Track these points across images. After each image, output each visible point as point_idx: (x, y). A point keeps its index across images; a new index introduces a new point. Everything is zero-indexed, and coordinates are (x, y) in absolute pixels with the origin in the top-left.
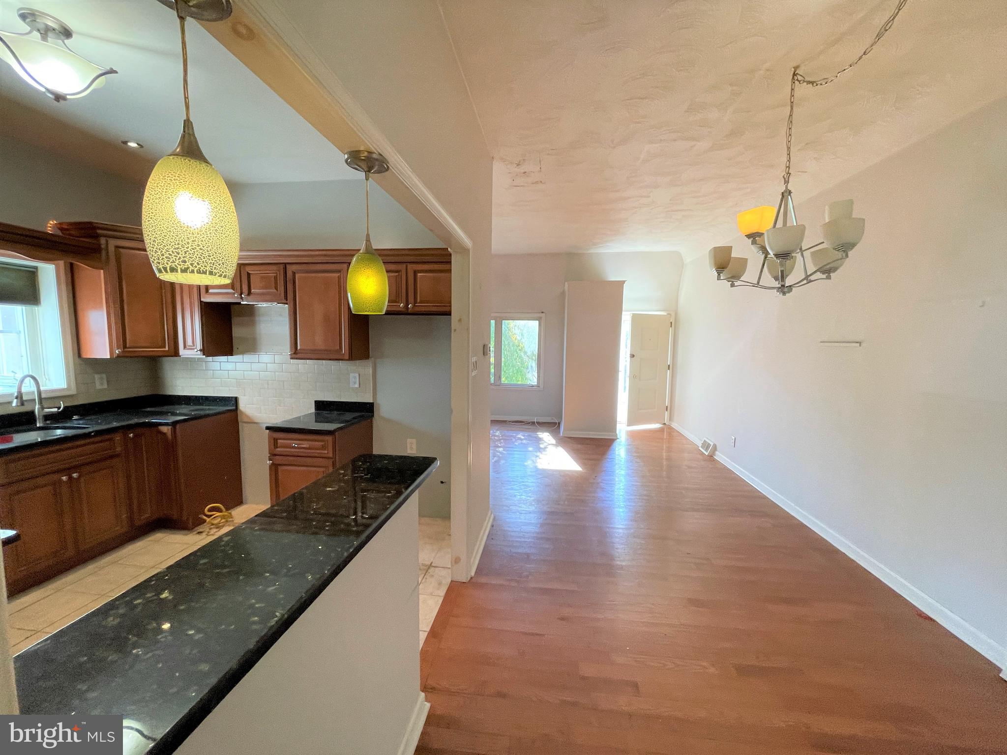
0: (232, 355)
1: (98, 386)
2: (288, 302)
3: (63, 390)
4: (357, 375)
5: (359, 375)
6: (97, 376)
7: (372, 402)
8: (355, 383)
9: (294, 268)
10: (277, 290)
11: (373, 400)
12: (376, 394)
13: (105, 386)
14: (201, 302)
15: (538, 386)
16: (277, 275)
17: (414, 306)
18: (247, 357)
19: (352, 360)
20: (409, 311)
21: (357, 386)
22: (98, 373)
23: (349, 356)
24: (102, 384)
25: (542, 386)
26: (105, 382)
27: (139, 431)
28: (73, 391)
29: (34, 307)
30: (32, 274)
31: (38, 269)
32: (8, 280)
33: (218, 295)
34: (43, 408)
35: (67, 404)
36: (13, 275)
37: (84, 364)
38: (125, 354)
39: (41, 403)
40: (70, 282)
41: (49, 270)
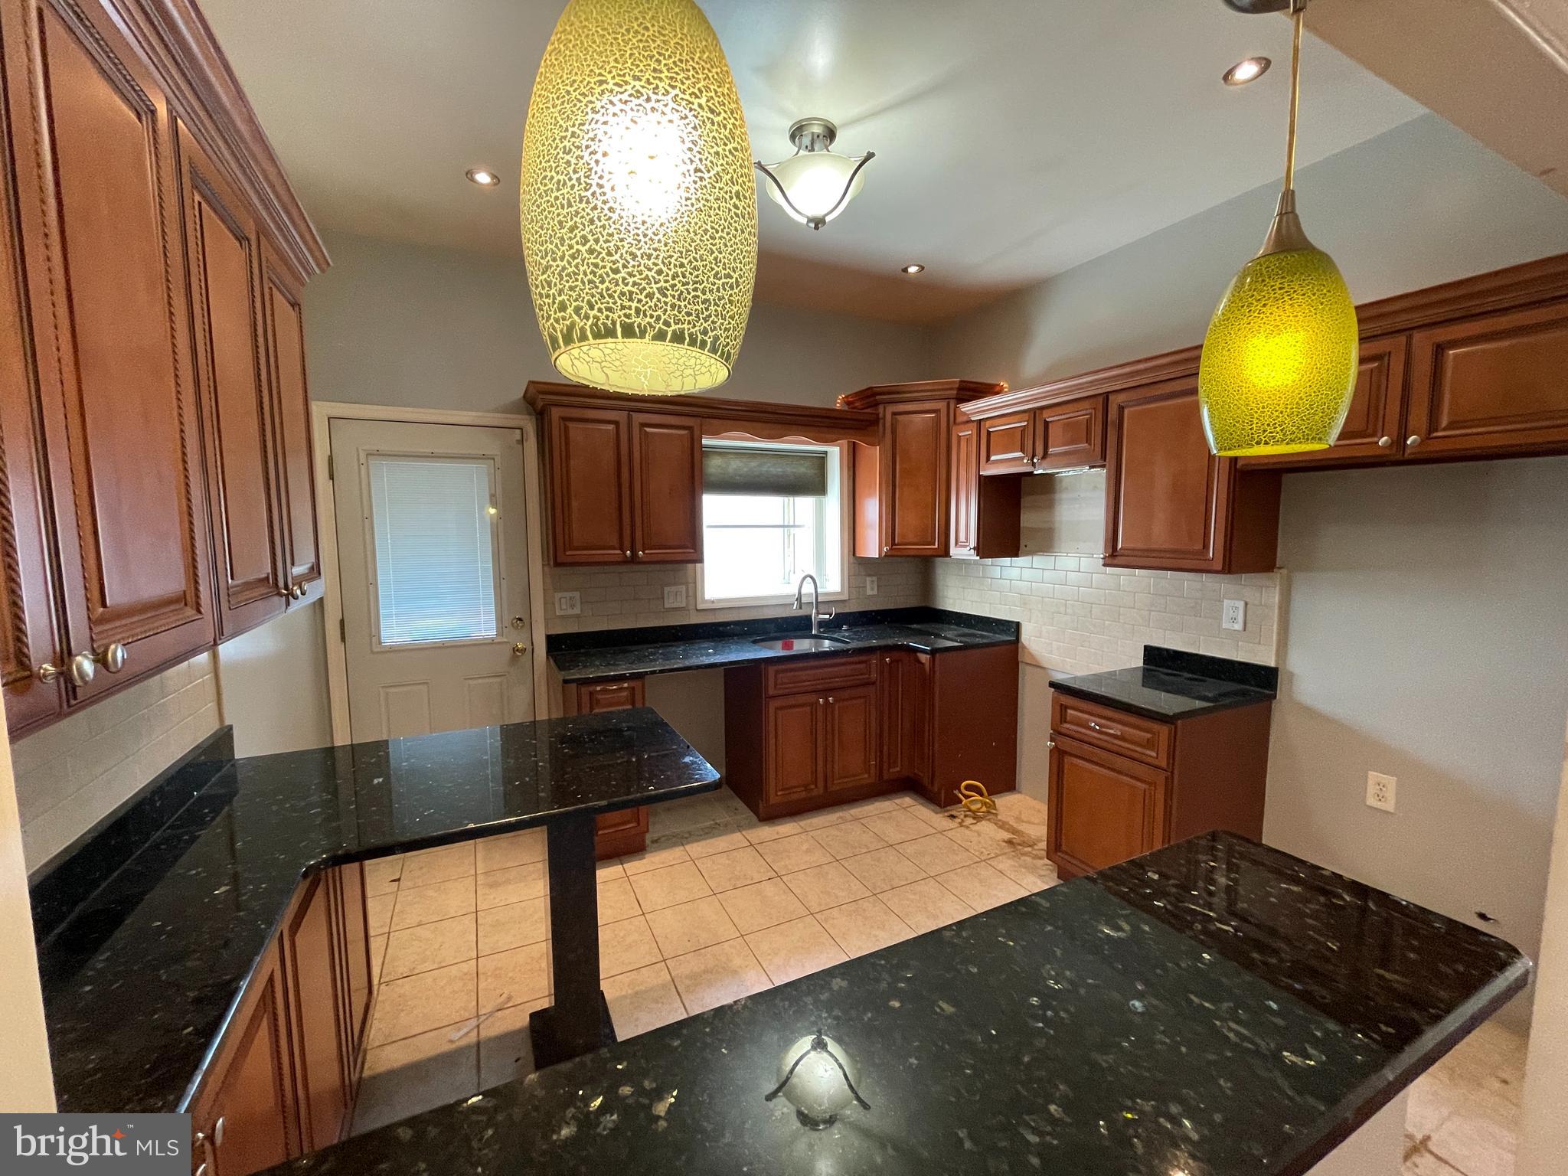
0: (1016, 555)
1: (869, 592)
2: (1107, 463)
3: (838, 593)
4: (1241, 605)
5: (1246, 604)
6: (868, 579)
7: (1273, 665)
8: (1234, 620)
9: (1121, 398)
10: (1090, 444)
11: (1277, 661)
12: (1286, 653)
13: (876, 592)
14: (980, 476)
16: (1091, 418)
17: (1427, 437)
18: (1038, 561)
19: (1229, 572)
20: (1408, 451)
21: (1238, 626)
22: (869, 575)
23: (1224, 563)
24: (872, 589)
26: (876, 587)
27: (896, 655)
28: (845, 597)
29: (822, 498)
30: (821, 460)
31: (826, 453)
32: (803, 469)
33: (1004, 463)
34: (818, 613)
35: (839, 611)
36: (807, 463)
37: (857, 564)
38: (894, 553)
39: (817, 608)
40: (851, 465)
41: (835, 454)
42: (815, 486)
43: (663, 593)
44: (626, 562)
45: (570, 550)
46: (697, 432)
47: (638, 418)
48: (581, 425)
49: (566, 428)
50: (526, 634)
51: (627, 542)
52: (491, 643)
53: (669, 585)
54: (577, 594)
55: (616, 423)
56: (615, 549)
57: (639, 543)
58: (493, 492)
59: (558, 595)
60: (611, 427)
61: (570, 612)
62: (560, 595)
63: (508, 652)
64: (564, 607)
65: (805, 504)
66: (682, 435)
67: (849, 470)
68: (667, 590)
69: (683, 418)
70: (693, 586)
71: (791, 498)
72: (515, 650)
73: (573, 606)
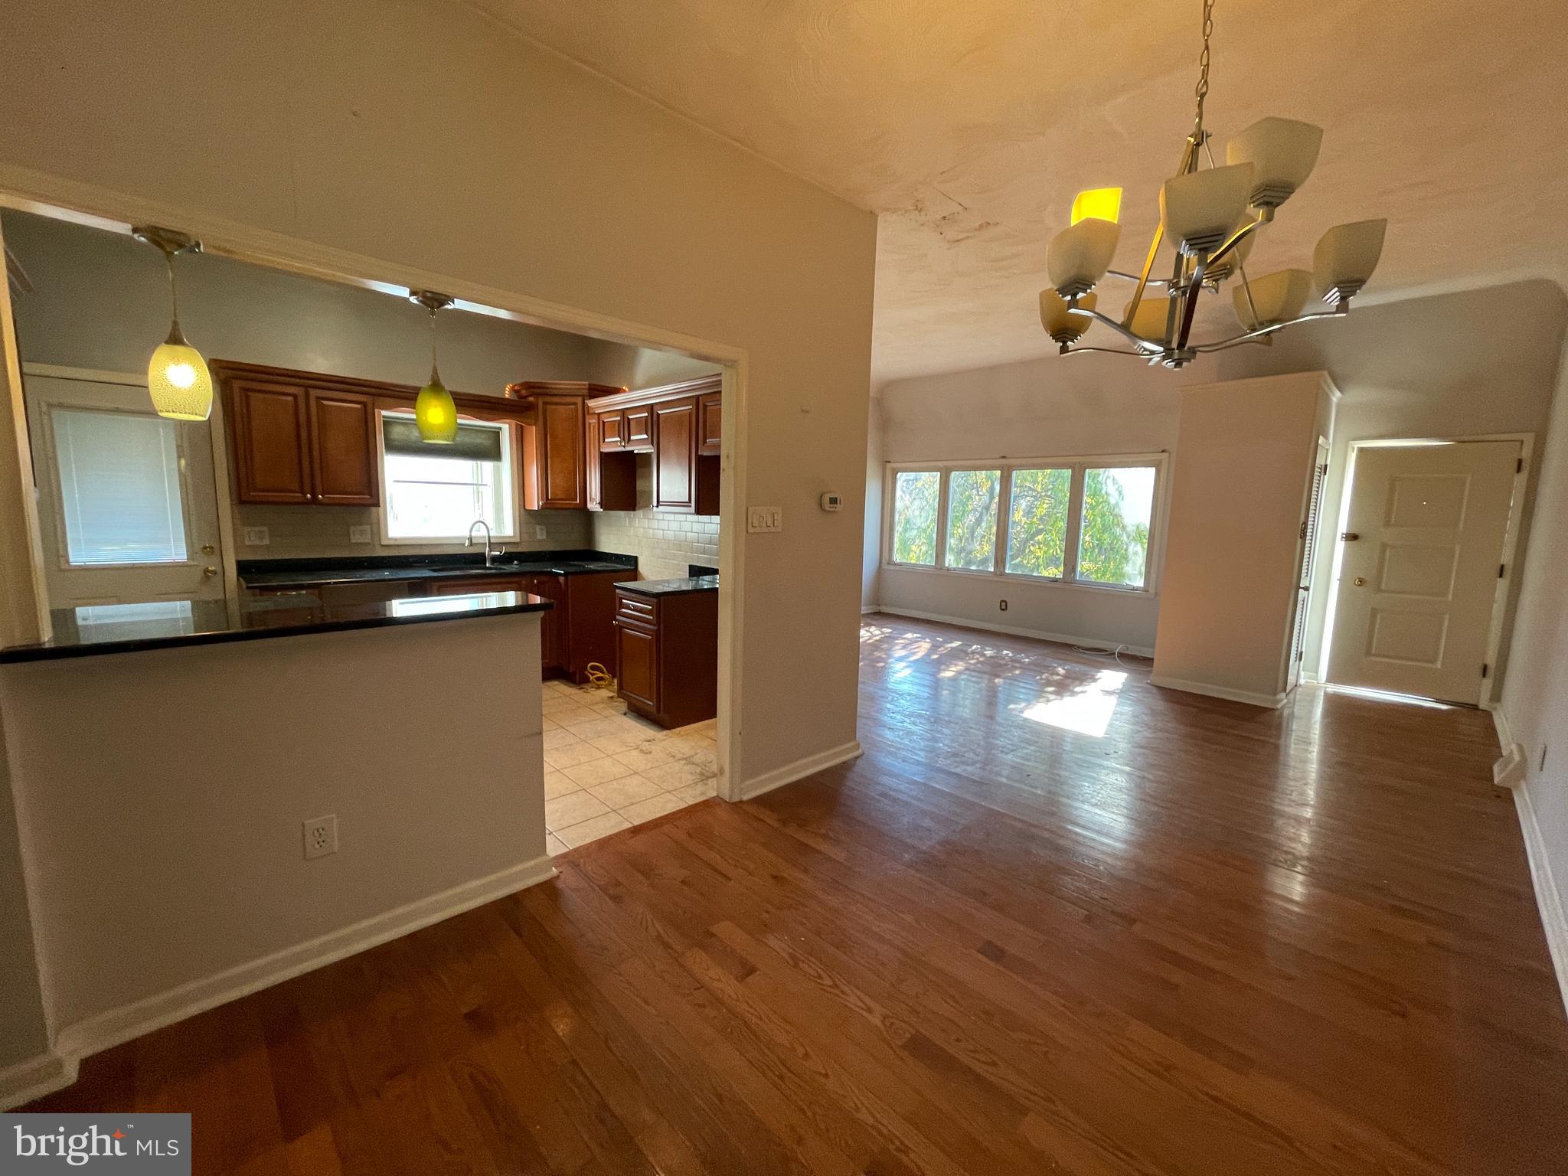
0: (634, 510)
1: (539, 537)
3: (510, 537)
6: (538, 528)
9: (658, 407)
10: (647, 435)
13: (544, 537)
14: (601, 453)
15: (1145, 590)
16: (647, 418)
22: (539, 524)
24: (542, 535)
25: (1152, 591)
26: (544, 532)
27: (544, 578)
28: (516, 540)
29: (498, 463)
30: (496, 434)
31: (500, 428)
32: (481, 440)
33: (613, 444)
34: (490, 551)
35: (507, 550)
36: (483, 436)
37: (527, 517)
38: (548, 506)
39: (489, 547)
40: (520, 439)
41: (506, 429)
42: (492, 453)
43: (348, 532)
44: (307, 503)
45: (255, 491)
46: (370, 406)
47: (314, 393)
48: (261, 395)
49: (247, 397)
50: (216, 559)
51: (307, 486)
52: (183, 565)
53: (354, 525)
54: (265, 529)
55: (295, 396)
56: (296, 492)
57: (319, 489)
58: (180, 444)
59: (246, 529)
60: (290, 398)
61: (257, 542)
62: (249, 529)
63: (199, 574)
64: (252, 539)
65: (487, 466)
66: (358, 409)
67: (517, 445)
68: (352, 528)
69: (357, 395)
70: (377, 527)
71: (479, 462)
72: (206, 571)
73: (261, 538)
